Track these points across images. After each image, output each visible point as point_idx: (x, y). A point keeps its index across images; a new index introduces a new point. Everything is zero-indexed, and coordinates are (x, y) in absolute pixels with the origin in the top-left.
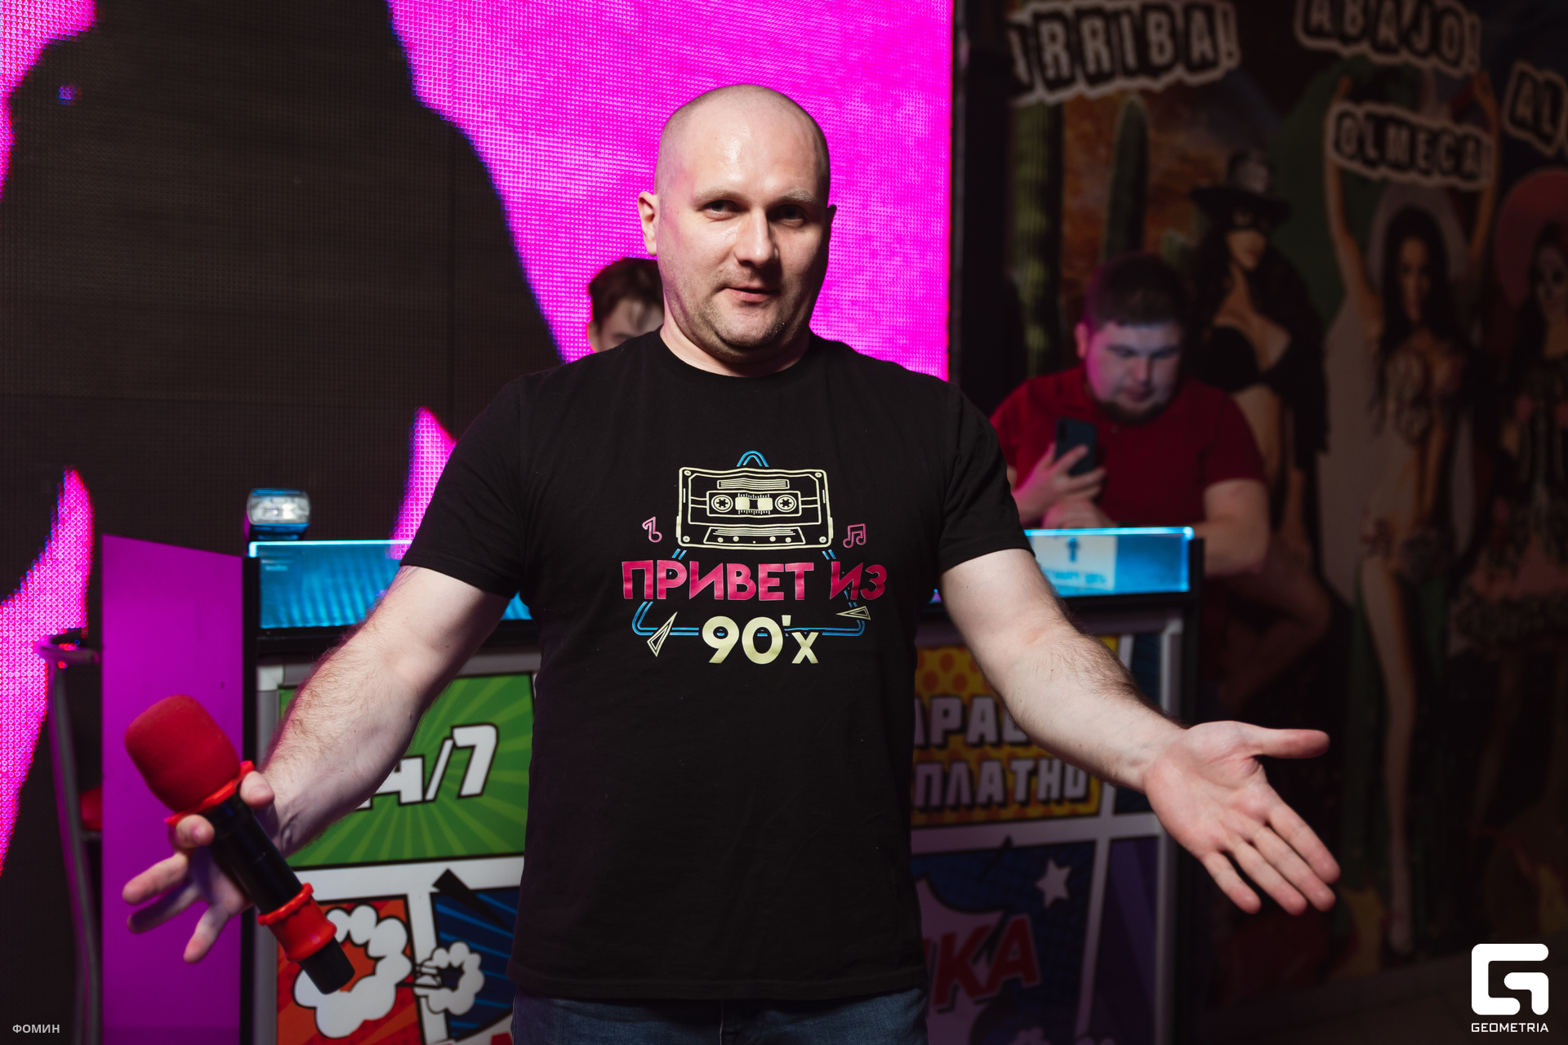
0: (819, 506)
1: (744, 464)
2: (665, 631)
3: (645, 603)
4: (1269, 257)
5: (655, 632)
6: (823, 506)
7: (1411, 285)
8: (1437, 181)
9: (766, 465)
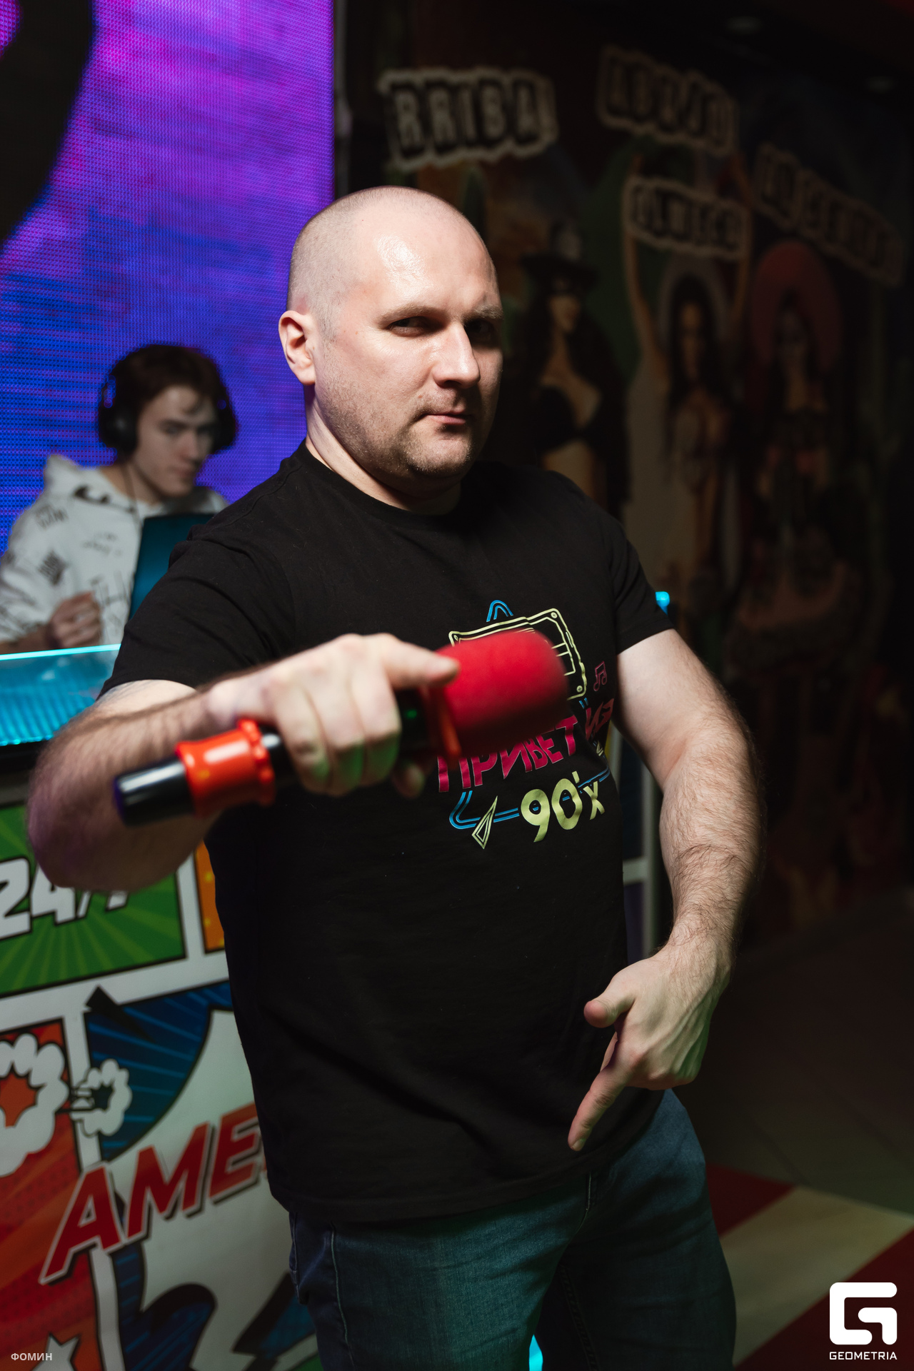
0: (569, 652)
1: (495, 618)
2: (487, 822)
3: (464, 794)
4: (583, 320)
5: (478, 822)
6: (572, 650)
7: (690, 346)
8: (706, 252)
9: (511, 614)
